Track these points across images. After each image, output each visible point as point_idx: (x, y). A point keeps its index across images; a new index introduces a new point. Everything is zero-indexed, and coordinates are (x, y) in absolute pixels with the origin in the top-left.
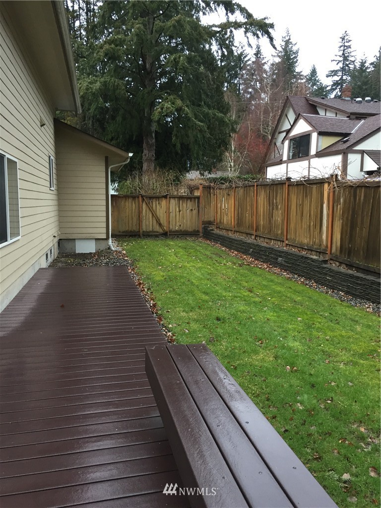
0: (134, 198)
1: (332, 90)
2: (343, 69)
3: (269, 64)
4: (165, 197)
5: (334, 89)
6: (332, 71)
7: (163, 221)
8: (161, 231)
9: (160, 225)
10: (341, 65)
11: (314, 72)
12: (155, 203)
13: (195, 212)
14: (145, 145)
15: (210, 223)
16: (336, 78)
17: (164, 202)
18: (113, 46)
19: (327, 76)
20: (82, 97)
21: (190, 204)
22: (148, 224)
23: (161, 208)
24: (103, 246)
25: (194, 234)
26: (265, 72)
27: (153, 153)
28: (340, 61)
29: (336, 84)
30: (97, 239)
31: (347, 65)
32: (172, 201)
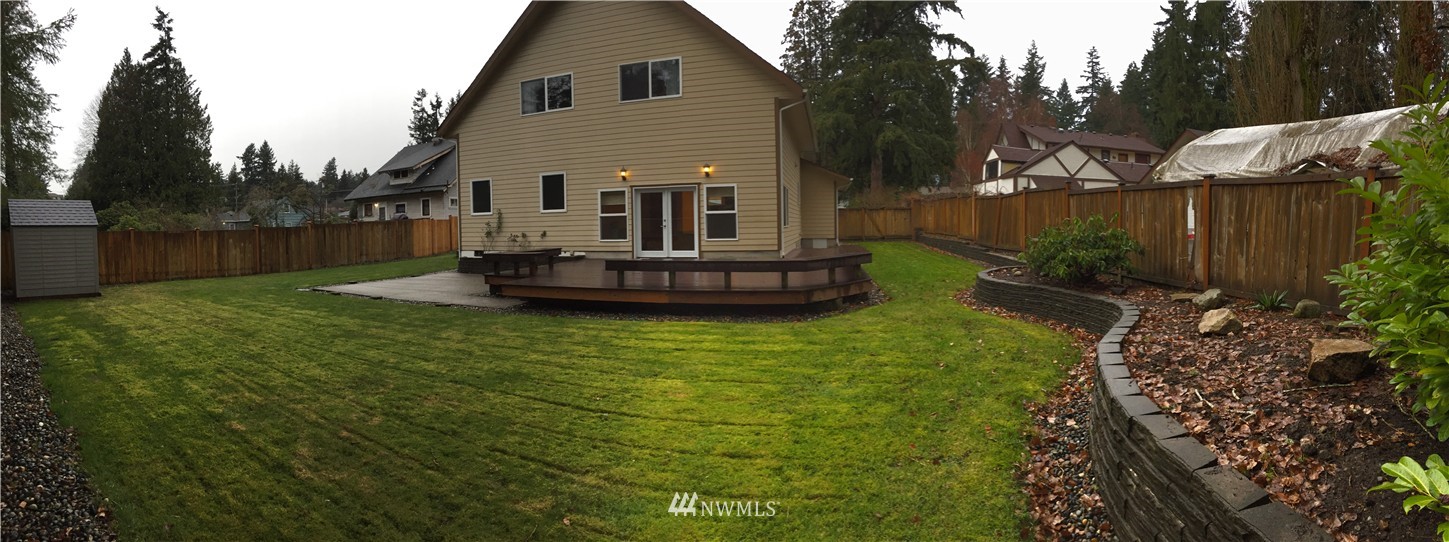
0: (858, 210)
1: (1083, 107)
2: (1092, 86)
3: (1014, 78)
4: (883, 209)
5: (1085, 107)
6: (1082, 88)
7: (881, 228)
8: (879, 236)
9: (879, 231)
10: (1090, 81)
11: (1065, 86)
12: (874, 214)
13: (908, 220)
14: (873, 166)
15: (921, 229)
16: (1087, 95)
17: (882, 213)
18: (843, 88)
19: (1077, 92)
20: (819, 131)
21: (904, 215)
22: (870, 230)
23: (879, 218)
24: (832, 243)
25: (907, 238)
26: (1010, 85)
27: (880, 172)
28: (1089, 78)
29: (1086, 100)
30: (828, 239)
31: (1097, 82)
32: (888, 212)
